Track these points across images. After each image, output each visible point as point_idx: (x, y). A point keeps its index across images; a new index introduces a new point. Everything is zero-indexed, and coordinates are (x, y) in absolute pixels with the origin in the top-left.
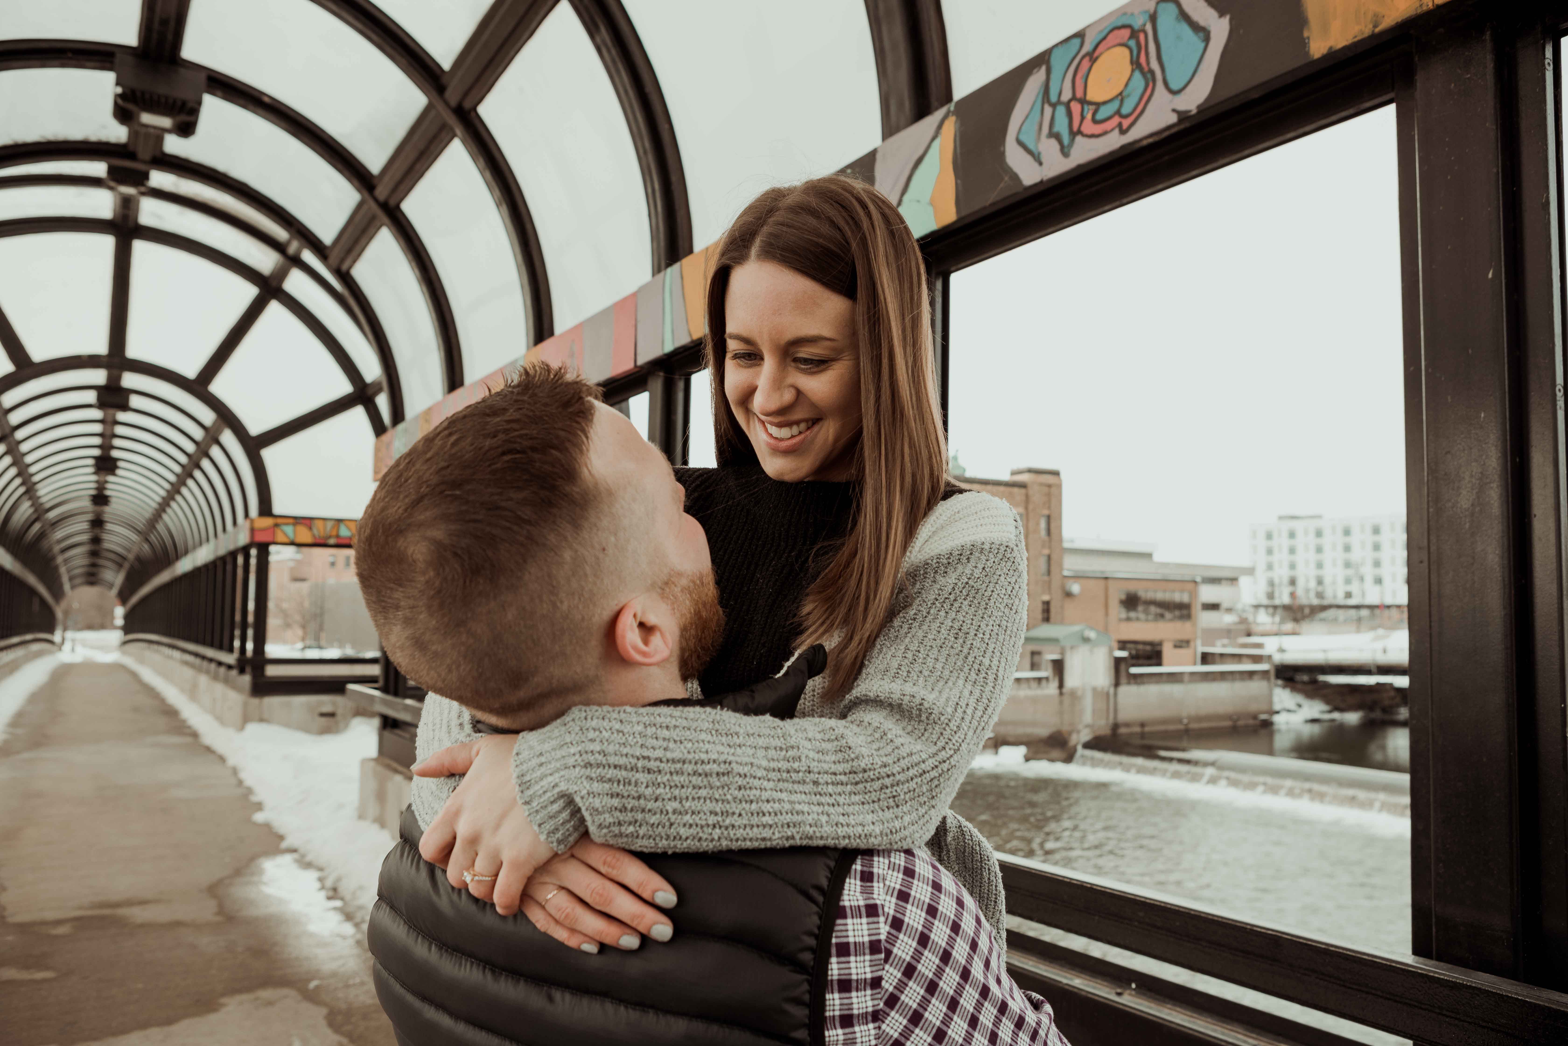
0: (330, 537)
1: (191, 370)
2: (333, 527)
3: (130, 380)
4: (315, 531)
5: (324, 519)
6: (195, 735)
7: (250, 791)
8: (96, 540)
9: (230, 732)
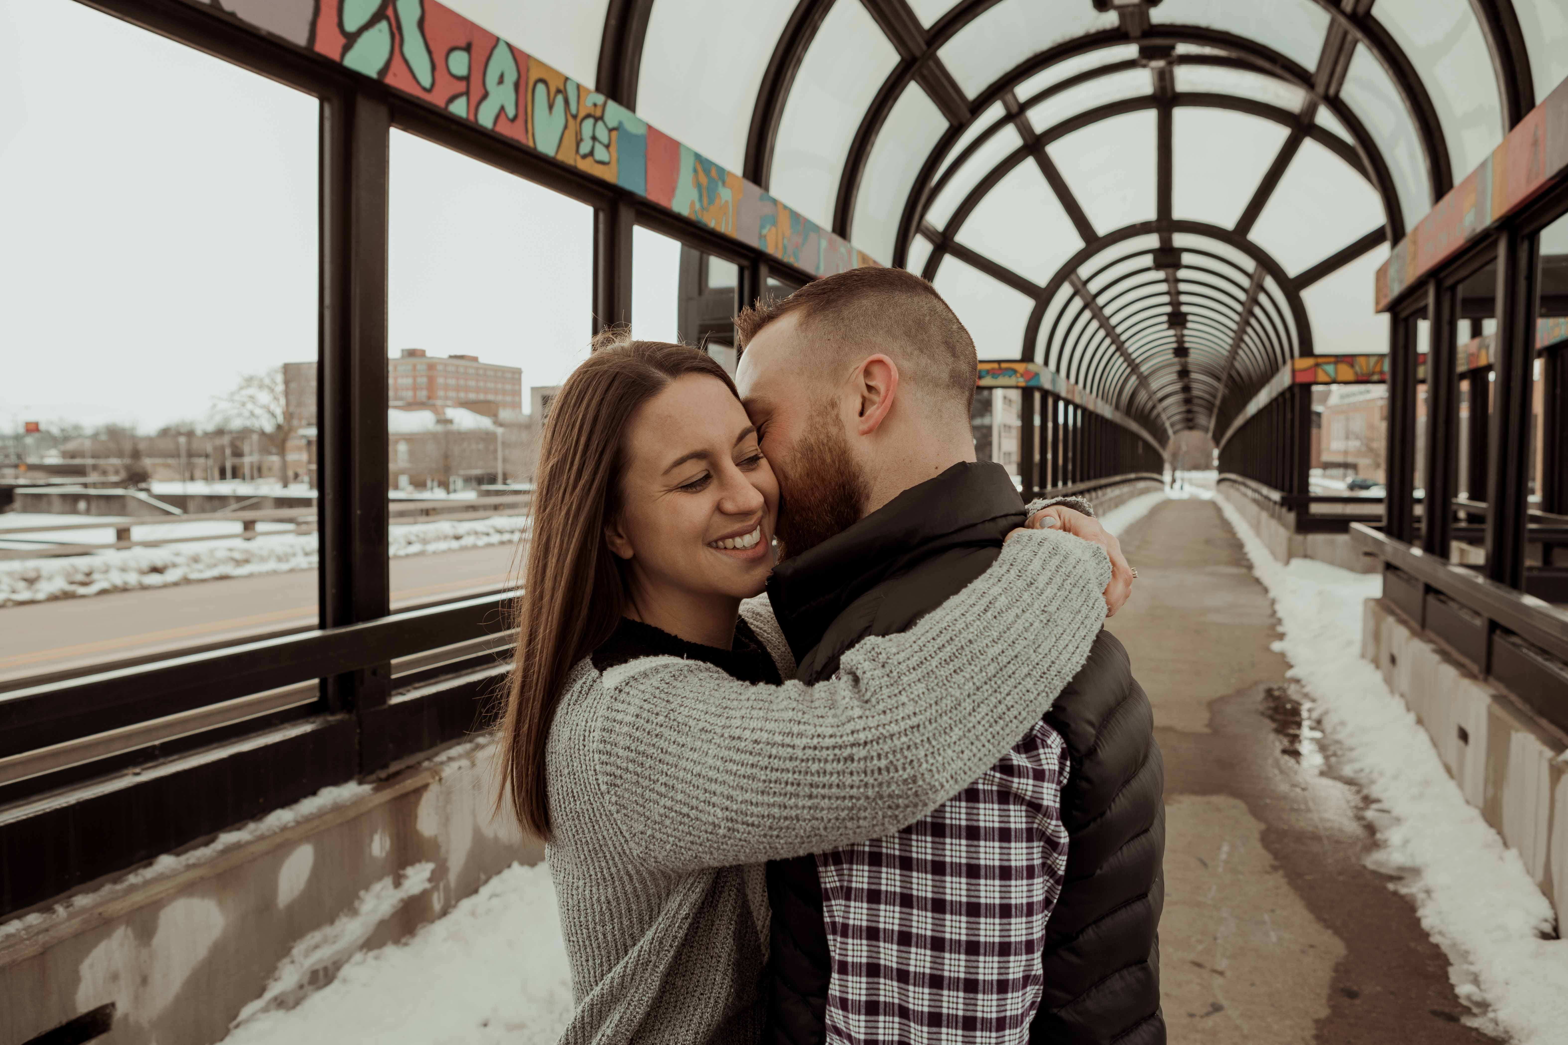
0: (1373, 373)
1: (1229, 223)
2: (1376, 363)
3: (1180, 240)
4: (1357, 368)
5: (1367, 356)
6: (1250, 567)
7: (1280, 621)
8: (1186, 389)
9: (1278, 566)
